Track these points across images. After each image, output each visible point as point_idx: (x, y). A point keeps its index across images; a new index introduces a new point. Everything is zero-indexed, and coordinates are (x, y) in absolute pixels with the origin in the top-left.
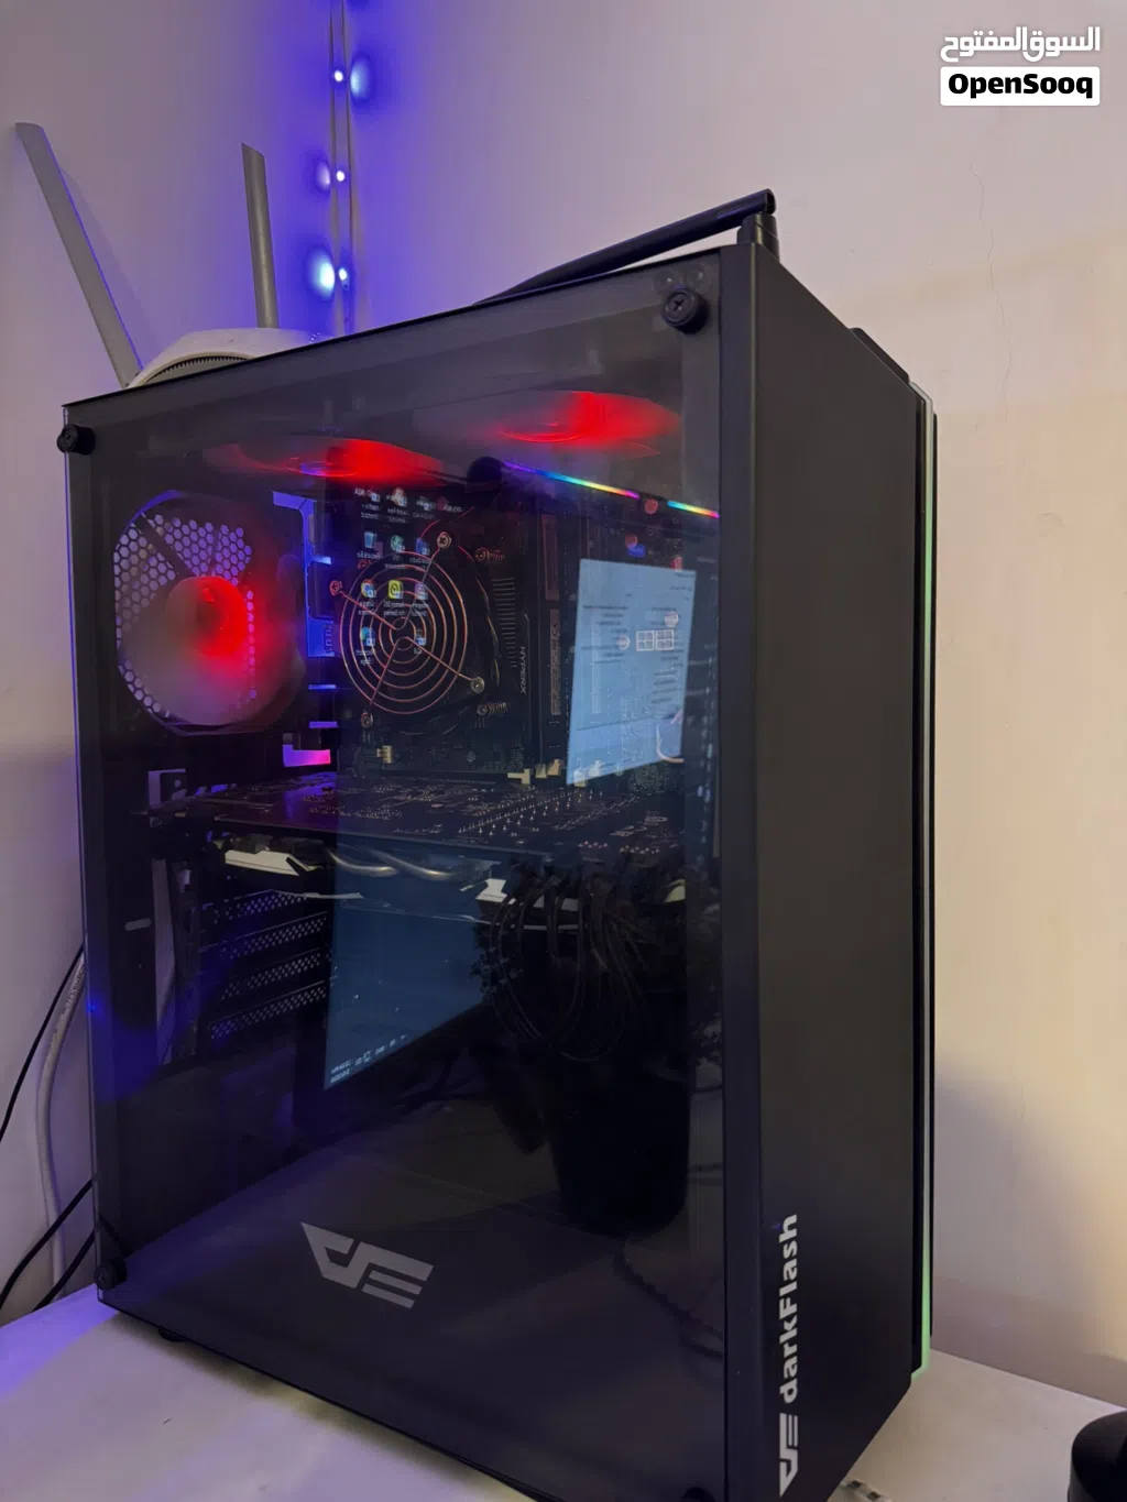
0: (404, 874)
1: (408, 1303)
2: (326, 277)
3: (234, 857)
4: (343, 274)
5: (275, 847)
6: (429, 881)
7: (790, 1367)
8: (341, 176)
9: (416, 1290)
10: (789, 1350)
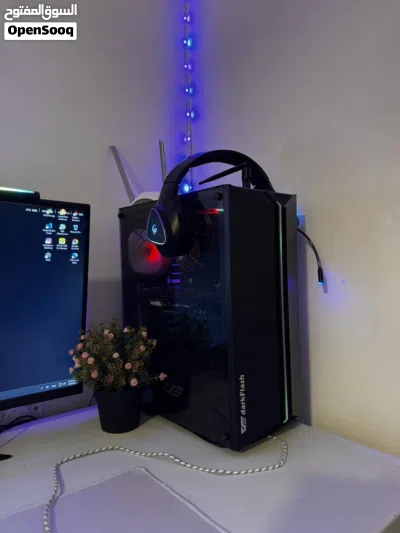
7: (243, 407)
8: (189, 139)
9: (181, 393)
10: (243, 403)
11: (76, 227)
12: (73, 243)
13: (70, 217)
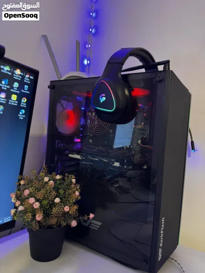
0: (100, 160)
1: (97, 229)
2: (86, 62)
3: (71, 155)
4: (89, 62)
5: (77, 154)
6: (104, 162)
7: (162, 241)
8: (89, 46)
9: (98, 227)
10: (162, 238)
11: (26, 87)
12: (23, 101)
13: (23, 77)
